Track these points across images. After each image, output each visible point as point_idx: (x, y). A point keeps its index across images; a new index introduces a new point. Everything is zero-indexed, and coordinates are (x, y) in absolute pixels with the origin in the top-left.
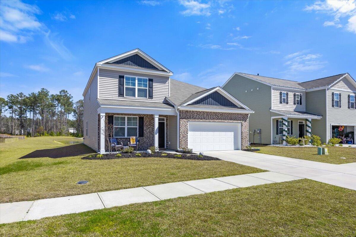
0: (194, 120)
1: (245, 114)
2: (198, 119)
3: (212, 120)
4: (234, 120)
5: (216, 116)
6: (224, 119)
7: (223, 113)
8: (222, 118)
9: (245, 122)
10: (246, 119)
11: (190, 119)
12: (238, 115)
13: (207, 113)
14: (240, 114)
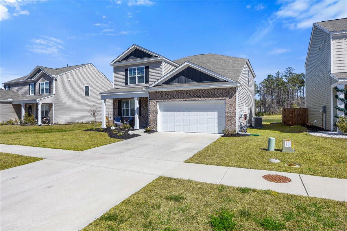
0: (163, 100)
1: (231, 88)
2: (167, 99)
3: (182, 99)
4: (213, 97)
5: (188, 95)
6: (198, 97)
7: (196, 90)
8: (195, 95)
9: (230, 99)
10: (232, 94)
11: (159, 99)
12: (219, 91)
13: (177, 91)
14: (223, 89)
